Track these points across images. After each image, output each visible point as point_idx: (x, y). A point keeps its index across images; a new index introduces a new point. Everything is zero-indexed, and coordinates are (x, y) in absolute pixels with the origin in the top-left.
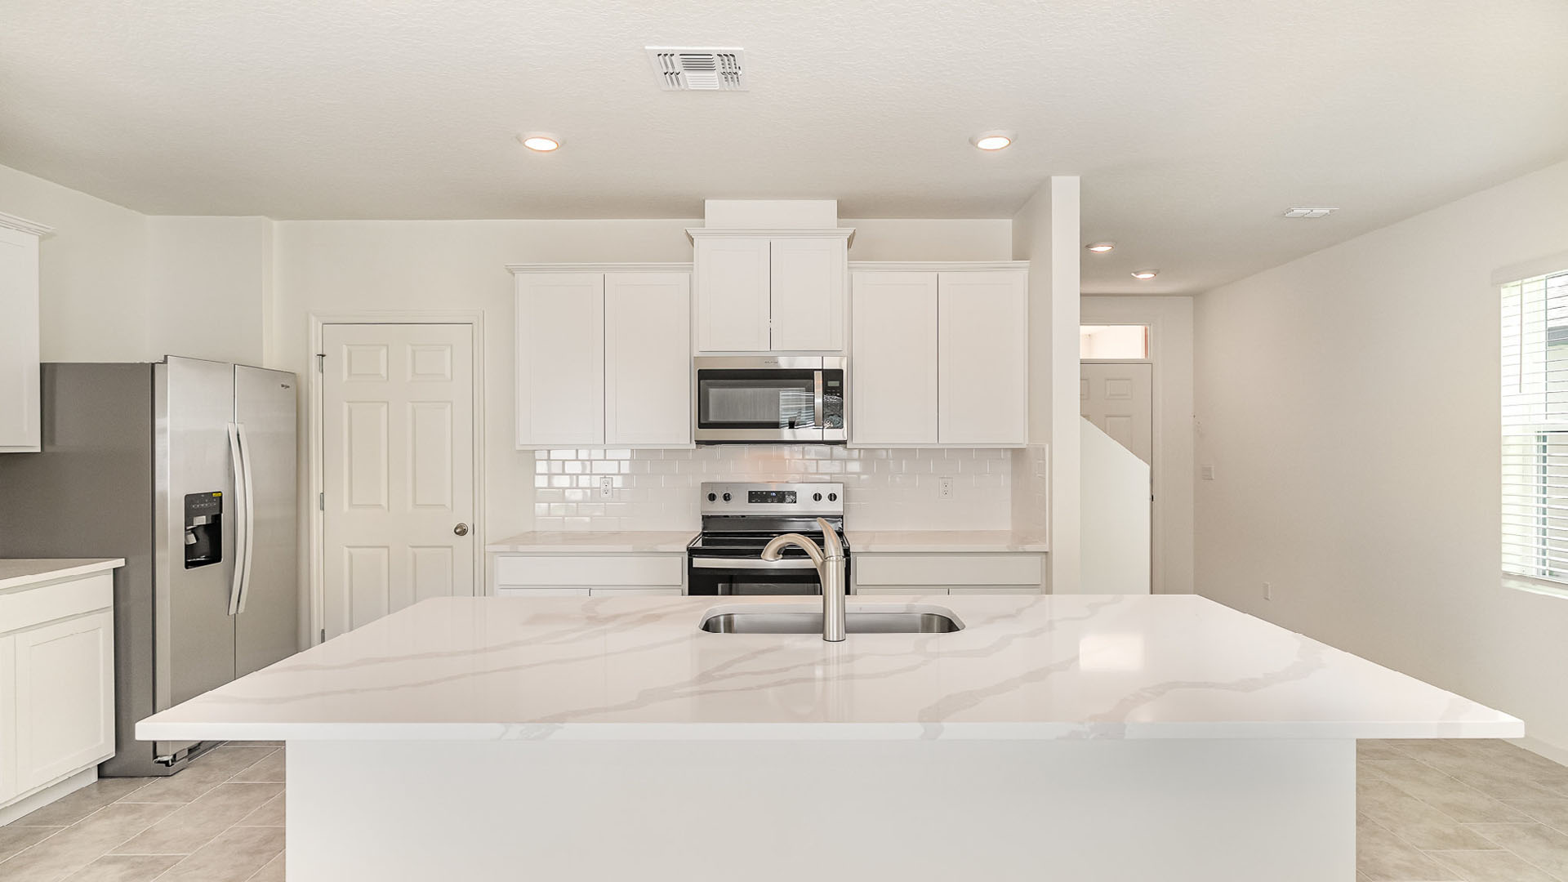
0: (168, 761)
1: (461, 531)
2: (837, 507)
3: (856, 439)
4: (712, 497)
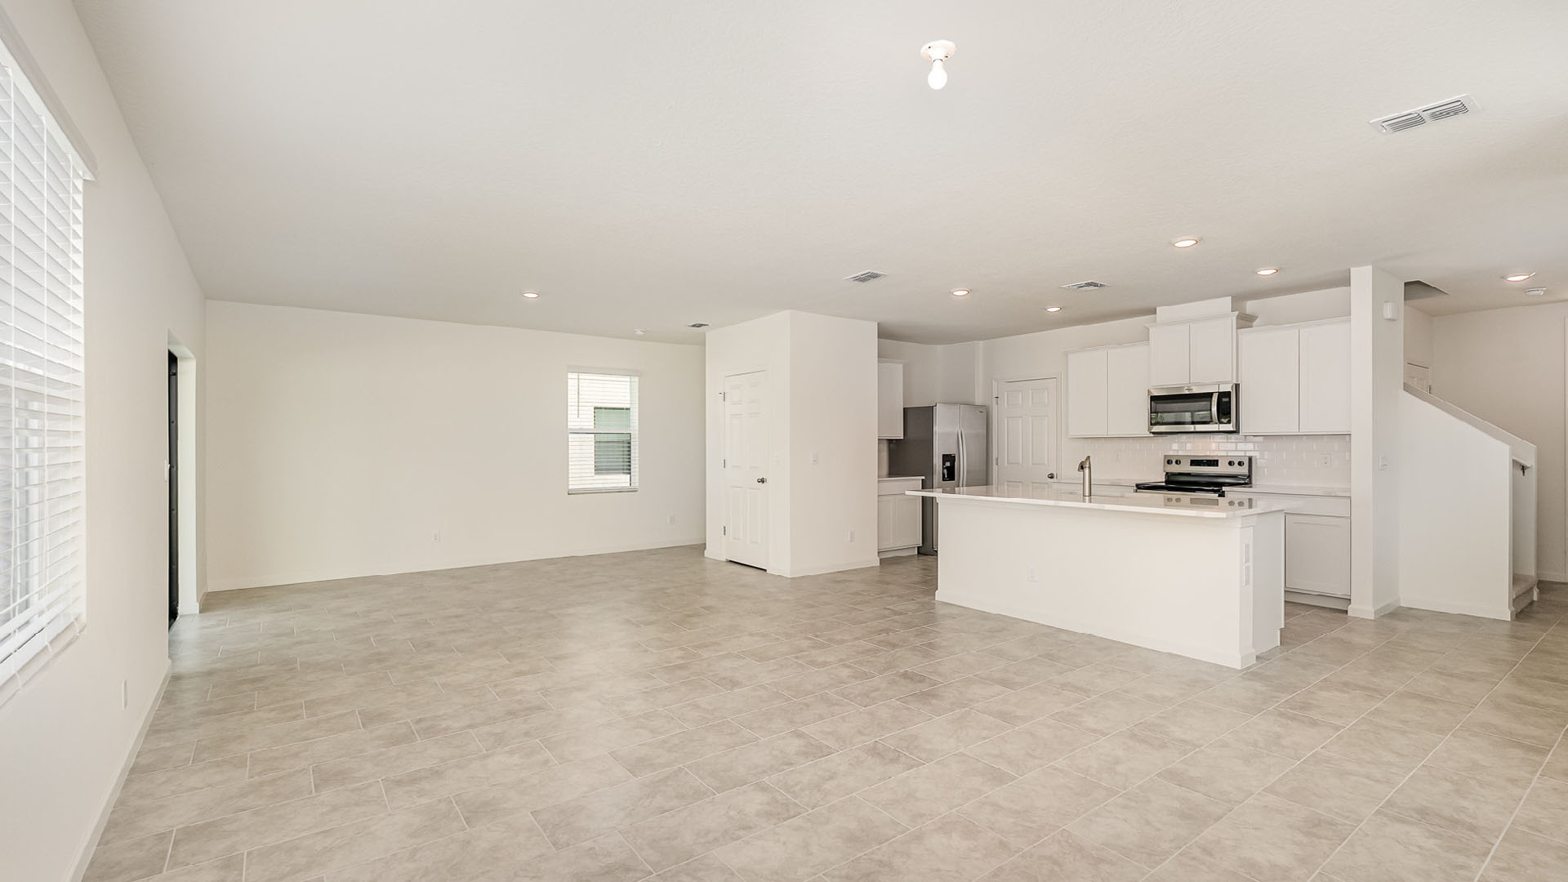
2: (1244, 470)
3: (1243, 430)
4: (1169, 462)
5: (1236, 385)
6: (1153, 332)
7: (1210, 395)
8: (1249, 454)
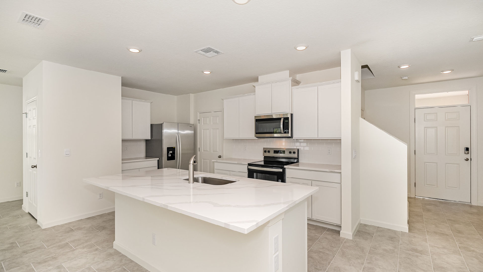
1: (220, 157)
2: (296, 156)
3: (295, 136)
4: (265, 152)
5: (291, 114)
6: (257, 88)
7: (280, 119)
8: (298, 148)
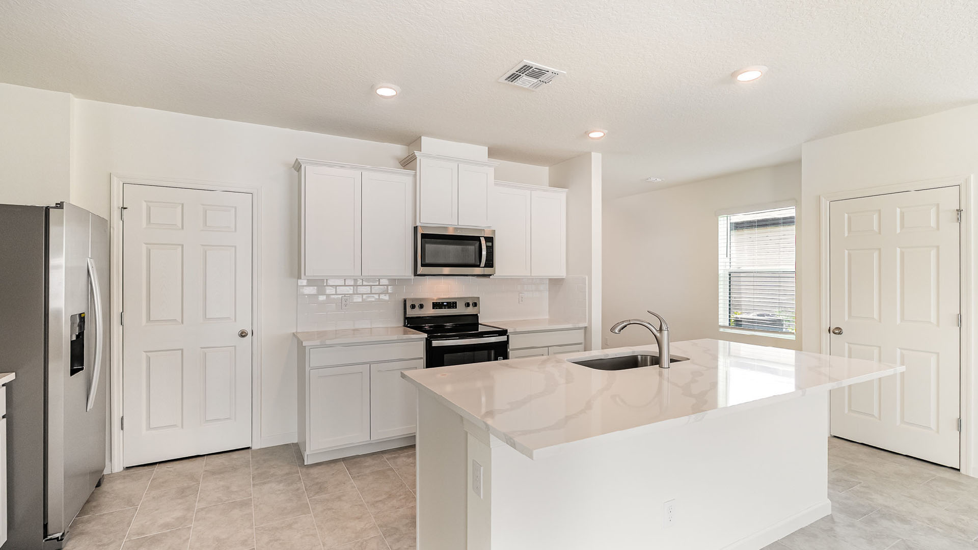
0: (58, 537)
1: (243, 335)
